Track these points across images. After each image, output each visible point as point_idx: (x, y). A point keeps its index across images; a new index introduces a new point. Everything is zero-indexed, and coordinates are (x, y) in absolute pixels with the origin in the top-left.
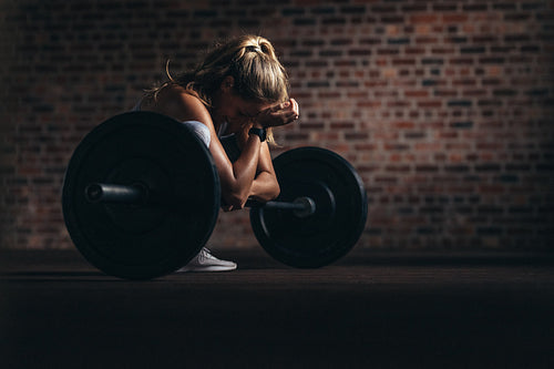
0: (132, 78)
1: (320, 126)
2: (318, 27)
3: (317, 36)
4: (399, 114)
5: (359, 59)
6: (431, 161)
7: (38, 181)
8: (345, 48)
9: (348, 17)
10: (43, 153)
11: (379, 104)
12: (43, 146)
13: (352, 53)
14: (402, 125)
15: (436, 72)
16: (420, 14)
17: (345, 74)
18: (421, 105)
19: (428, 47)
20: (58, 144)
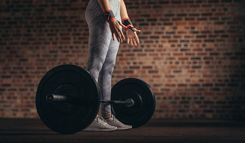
0: (61, 48)
1: (138, 68)
4: (171, 63)
5: (154, 40)
6: (184, 82)
7: (21, 90)
8: (148, 36)
9: (150, 23)
10: (24, 78)
11: (163, 58)
12: (24, 75)
13: (152, 37)
14: (172, 67)
15: (186, 45)
16: (179, 22)
17: (148, 46)
18: (180, 59)
19: (183, 35)
20: (30, 74)
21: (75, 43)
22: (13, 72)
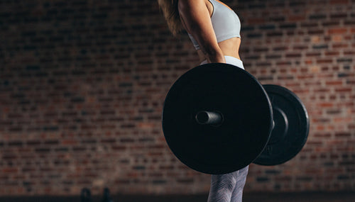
0: (137, 78)
2: (264, 39)
3: (264, 45)
4: (322, 98)
5: (293, 60)
6: (346, 130)
7: (76, 149)
8: (283, 53)
9: (285, 31)
10: (79, 130)
11: (308, 91)
12: (79, 125)
13: (289, 56)
14: (324, 105)
15: (347, 68)
16: (334, 28)
17: (283, 71)
18: (337, 90)
19: (341, 50)
20: (89, 123)
21: (161, 69)
22: (60, 121)
